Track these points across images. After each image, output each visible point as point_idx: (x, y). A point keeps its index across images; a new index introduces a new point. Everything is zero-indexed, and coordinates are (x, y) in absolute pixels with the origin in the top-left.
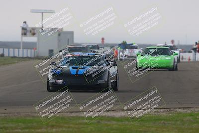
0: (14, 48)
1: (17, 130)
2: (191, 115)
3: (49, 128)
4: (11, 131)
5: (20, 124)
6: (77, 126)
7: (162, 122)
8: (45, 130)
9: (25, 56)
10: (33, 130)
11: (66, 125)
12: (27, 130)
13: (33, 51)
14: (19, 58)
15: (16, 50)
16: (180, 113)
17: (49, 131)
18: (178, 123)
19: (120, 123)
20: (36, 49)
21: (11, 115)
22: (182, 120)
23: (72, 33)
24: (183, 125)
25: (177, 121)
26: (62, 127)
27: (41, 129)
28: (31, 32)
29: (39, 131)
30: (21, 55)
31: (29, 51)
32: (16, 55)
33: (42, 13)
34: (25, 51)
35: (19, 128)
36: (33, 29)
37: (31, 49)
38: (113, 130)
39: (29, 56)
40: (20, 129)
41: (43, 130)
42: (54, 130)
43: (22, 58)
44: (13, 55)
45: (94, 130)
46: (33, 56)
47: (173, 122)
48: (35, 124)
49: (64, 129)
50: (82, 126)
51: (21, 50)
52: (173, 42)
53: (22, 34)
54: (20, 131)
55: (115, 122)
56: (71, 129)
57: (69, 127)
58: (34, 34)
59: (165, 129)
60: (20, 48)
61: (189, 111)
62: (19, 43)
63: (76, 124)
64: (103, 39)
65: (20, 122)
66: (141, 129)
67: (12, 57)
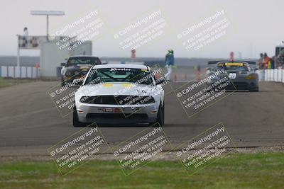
0: (8, 65)
1: (12, 181)
2: (257, 157)
3: (58, 177)
4: (4, 181)
5: (17, 171)
6: (97, 174)
7: (217, 167)
8: (52, 180)
9: (24, 76)
10: (35, 180)
11: (81, 173)
12: (26, 181)
13: (35, 68)
14: (16, 79)
15: (11, 68)
16: (242, 154)
17: (58, 181)
18: (240, 168)
19: (157, 169)
20: (39, 66)
21: (3, 159)
22: (246, 164)
23: (89, 44)
24: (246, 170)
25: (237, 165)
26: (75, 175)
27: (47, 178)
28: (31, 42)
29: (44, 181)
30: (18, 75)
31: (29, 68)
32: (11, 75)
33: (48, 15)
34: (24, 68)
35: (15, 176)
36: (35, 38)
37: (32, 66)
38: (148, 178)
39: (29, 76)
40: (17, 179)
41: (49, 179)
42: (65, 179)
43: (20, 79)
44: (6, 76)
45: (120, 179)
46: (34, 76)
47: (233, 168)
48: (37, 172)
49: (79, 178)
50: (105, 174)
51: (18, 68)
52: (232, 54)
53: (19, 46)
54: (16, 181)
55: (150, 168)
56: (88, 179)
57: (85, 176)
58: (35, 46)
59: (221, 178)
60: (16, 65)
61: (255, 152)
62: (14, 58)
63: (97, 171)
64: (133, 52)
65: (17, 169)
66: (187, 178)
67: (5, 78)
